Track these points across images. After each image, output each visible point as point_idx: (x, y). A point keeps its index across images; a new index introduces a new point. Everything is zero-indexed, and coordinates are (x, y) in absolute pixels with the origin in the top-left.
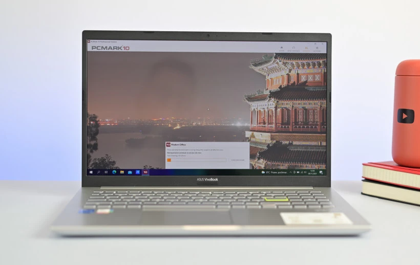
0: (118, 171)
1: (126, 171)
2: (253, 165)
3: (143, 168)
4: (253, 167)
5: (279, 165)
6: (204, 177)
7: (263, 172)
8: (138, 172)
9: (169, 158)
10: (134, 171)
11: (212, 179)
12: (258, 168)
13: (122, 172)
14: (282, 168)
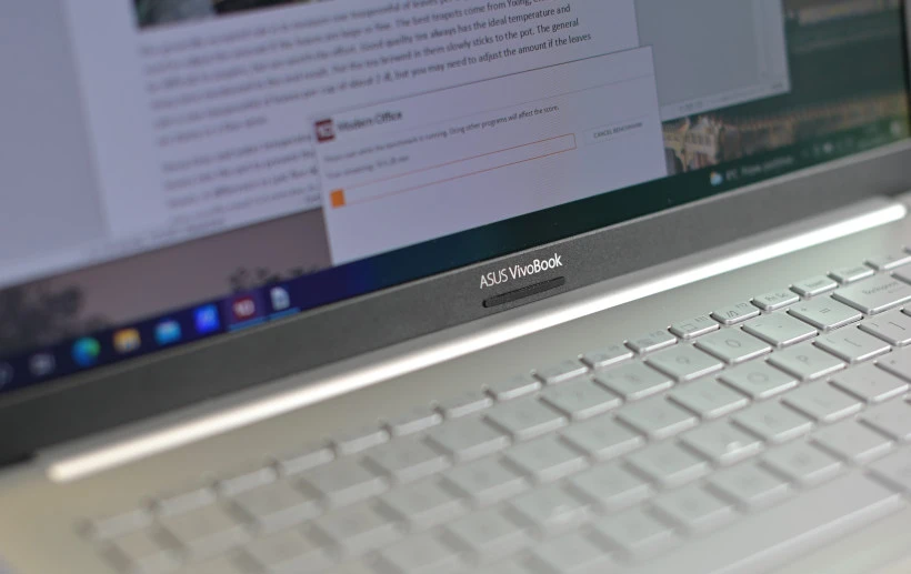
0: (105, 336)
1: (146, 328)
2: (679, 155)
3: (223, 289)
4: (678, 163)
5: (763, 132)
6: (506, 265)
7: (716, 179)
8: (207, 318)
9: (335, 185)
10: (185, 317)
11: (537, 266)
12: (695, 166)
13: (127, 340)
14: (775, 141)
